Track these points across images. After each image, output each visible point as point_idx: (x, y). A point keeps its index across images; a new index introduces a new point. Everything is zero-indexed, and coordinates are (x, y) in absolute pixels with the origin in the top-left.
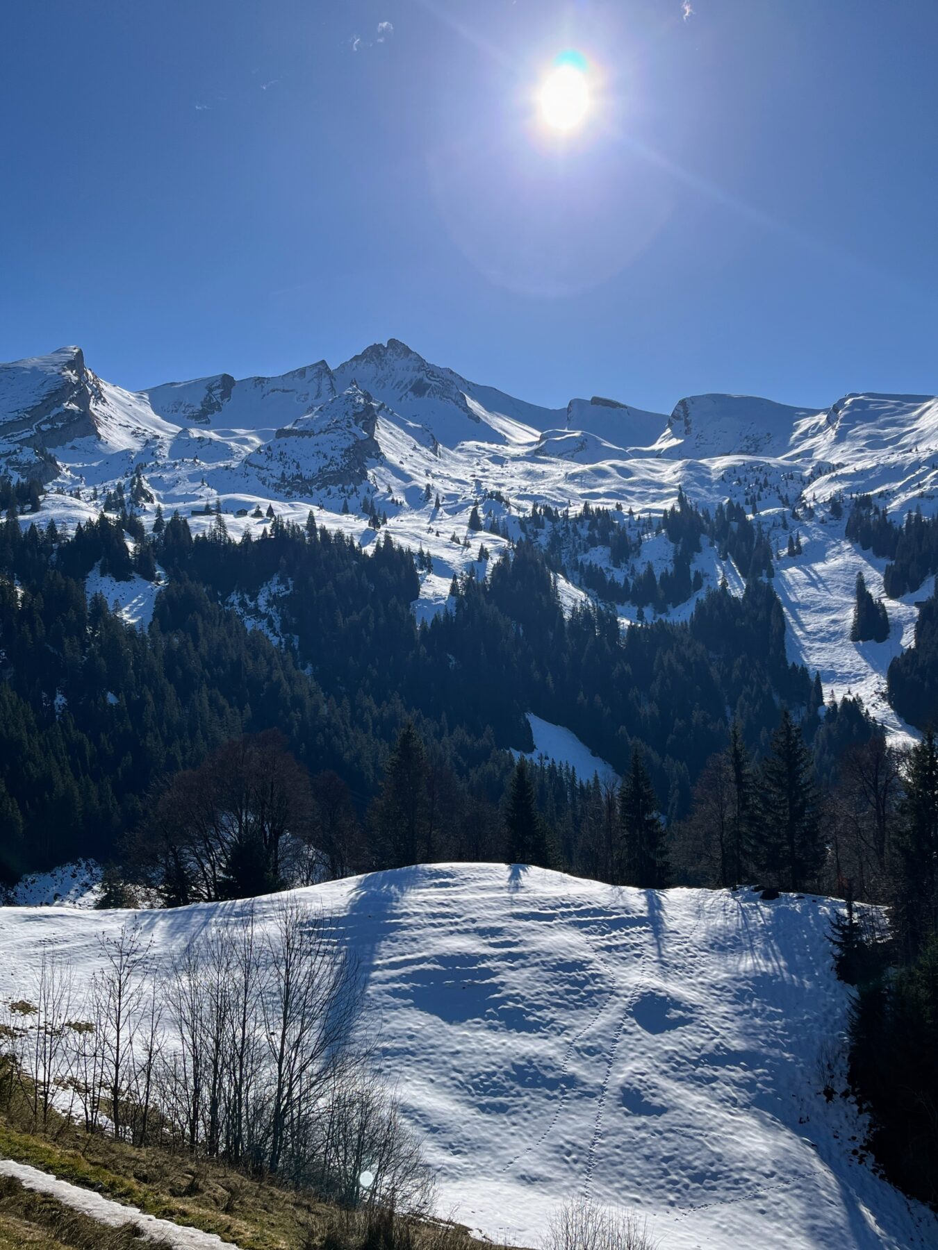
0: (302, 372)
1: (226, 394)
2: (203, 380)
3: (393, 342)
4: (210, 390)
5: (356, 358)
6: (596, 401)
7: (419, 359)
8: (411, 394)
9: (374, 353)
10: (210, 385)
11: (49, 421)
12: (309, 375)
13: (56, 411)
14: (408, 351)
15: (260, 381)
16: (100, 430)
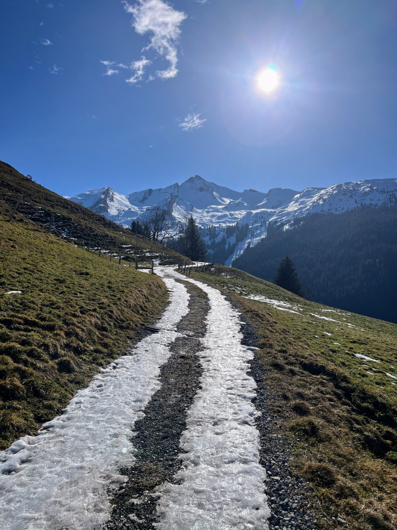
0: (171, 187)
1: (150, 194)
2: (143, 191)
3: (196, 176)
4: (145, 194)
5: (186, 181)
6: (250, 190)
7: (204, 180)
8: (199, 191)
9: (191, 180)
10: (145, 192)
11: (96, 209)
12: (172, 187)
13: (97, 206)
14: (200, 178)
15: (160, 190)
16: (109, 210)
